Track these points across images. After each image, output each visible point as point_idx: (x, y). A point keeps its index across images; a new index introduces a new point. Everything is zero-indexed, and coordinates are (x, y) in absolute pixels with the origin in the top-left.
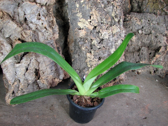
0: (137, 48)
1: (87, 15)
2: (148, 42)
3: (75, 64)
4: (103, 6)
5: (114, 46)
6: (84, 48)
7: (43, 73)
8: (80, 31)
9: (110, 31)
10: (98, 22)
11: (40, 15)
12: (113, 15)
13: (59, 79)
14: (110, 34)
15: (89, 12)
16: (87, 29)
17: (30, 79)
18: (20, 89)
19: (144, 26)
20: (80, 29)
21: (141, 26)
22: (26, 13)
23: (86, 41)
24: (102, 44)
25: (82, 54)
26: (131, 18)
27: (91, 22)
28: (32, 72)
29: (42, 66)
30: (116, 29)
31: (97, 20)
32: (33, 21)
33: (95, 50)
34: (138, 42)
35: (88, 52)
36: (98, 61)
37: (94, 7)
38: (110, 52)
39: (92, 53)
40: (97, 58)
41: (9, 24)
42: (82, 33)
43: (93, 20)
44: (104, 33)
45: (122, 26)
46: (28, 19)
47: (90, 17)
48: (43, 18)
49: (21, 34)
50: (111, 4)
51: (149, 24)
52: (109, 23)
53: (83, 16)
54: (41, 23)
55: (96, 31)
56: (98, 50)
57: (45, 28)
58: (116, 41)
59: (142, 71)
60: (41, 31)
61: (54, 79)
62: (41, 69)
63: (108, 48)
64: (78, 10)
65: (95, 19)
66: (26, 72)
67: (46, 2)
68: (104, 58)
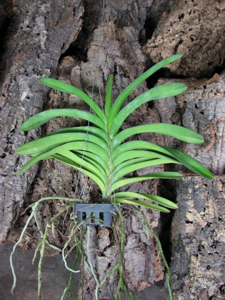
3: (174, 265)
6: (188, 249)
7: (128, 274)
8: (187, 224)
10: (214, 217)
13: (147, 282)
15: (204, 202)
16: (198, 225)
20: (188, 222)
23: (194, 240)
24: (215, 248)
25: (185, 254)
27: (204, 215)
29: (128, 265)
31: (213, 214)
33: (203, 255)
35: (193, 255)
36: (205, 271)
37: (212, 197)
39: (199, 258)
40: (205, 267)
42: (189, 229)
43: (207, 214)
44: (220, 234)
47: (205, 209)
53: (195, 205)
55: (209, 229)
56: (207, 256)
57: (142, 212)
60: (136, 216)
61: (141, 281)
62: (126, 268)
63: (223, 255)
64: (189, 196)
65: (211, 213)
66: (108, 268)
68: (214, 269)
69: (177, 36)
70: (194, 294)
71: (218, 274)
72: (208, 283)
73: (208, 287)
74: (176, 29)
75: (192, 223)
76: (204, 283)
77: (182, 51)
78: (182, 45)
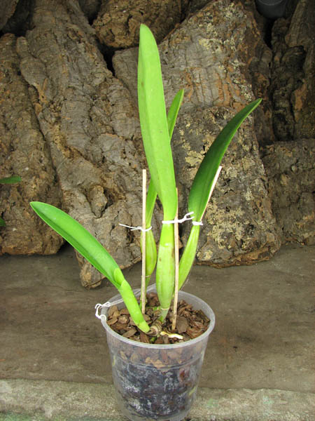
0: (295, 197)
1: (199, 144)
2: (311, 182)
4: (221, 128)
5: (248, 189)
8: (190, 169)
9: (239, 165)
11: (125, 153)
12: (240, 141)
14: (239, 170)
15: (201, 140)
17: (120, 239)
19: (299, 158)
20: (190, 167)
21: (295, 159)
22: (104, 150)
24: (228, 186)
26: (274, 149)
27: (205, 154)
29: (136, 220)
30: (248, 163)
32: (116, 161)
33: (218, 197)
34: (293, 185)
36: (225, 213)
37: (208, 131)
38: (244, 199)
39: (214, 201)
40: (224, 208)
41: (82, 164)
44: (229, 169)
45: (257, 157)
46: (107, 158)
47: (204, 147)
48: (130, 156)
49: (101, 177)
51: (308, 154)
53: (192, 147)
54: (128, 164)
56: (223, 197)
57: (135, 169)
58: (252, 181)
59: (311, 234)
60: (128, 175)
62: (135, 225)
63: (239, 191)
64: (183, 139)
66: (112, 229)
67: (132, 135)
68: (234, 208)
69: (124, 12)
70: (222, 244)
71: (240, 213)
72: (233, 226)
73: (235, 231)
74: (122, 6)
75: (194, 167)
76: (229, 227)
77: (134, 24)
78: (132, 19)
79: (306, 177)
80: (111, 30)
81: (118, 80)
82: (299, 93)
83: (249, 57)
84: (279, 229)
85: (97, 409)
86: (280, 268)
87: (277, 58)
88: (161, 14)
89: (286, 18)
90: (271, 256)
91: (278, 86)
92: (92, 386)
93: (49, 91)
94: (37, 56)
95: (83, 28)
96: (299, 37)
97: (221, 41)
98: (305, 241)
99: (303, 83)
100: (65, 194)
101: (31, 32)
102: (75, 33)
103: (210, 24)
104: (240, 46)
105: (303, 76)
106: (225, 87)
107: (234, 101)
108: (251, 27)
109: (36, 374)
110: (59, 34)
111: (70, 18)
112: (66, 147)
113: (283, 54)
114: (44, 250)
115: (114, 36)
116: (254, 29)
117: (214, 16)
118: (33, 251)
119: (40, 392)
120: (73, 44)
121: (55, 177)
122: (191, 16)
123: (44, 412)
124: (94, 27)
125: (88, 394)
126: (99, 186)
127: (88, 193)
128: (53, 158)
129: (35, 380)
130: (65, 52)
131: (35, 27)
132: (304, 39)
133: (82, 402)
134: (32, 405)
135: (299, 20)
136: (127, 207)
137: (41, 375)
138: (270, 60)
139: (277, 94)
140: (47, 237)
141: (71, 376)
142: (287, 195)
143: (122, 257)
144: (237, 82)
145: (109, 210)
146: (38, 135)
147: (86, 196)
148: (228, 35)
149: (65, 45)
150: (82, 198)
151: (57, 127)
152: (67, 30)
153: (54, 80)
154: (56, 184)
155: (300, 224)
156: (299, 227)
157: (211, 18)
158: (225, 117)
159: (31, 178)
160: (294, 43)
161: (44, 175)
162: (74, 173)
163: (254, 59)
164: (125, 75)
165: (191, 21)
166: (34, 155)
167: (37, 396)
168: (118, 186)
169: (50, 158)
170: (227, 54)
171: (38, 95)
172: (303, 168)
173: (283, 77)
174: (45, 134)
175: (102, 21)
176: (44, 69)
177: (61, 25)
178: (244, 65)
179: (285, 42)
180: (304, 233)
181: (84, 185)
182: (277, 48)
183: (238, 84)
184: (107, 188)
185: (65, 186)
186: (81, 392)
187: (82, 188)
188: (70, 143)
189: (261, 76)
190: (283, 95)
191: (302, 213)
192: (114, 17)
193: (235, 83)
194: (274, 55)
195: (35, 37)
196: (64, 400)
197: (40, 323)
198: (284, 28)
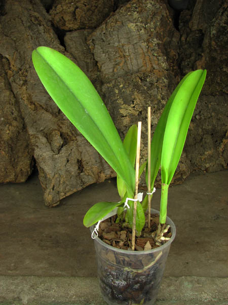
0: (199, 138)
1: (129, 100)
2: (210, 127)
4: (145, 88)
7: (87, 163)
9: (159, 115)
12: (159, 97)
13: (105, 174)
14: (159, 119)
15: (131, 96)
16: (132, 115)
17: (73, 170)
18: (61, 182)
19: (202, 110)
20: (123, 117)
27: (134, 107)
28: (73, 162)
31: (141, 104)
34: (198, 129)
37: (136, 90)
41: (43, 115)
42: (126, 121)
43: (136, 105)
44: (152, 118)
47: (133, 102)
49: (58, 125)
50: (155, 86)
51: (208, 106)
52: (156, 106)
53: (124, 102)
59: (211, 164)
61: (100, 173)
62: (84, 159)
64: (117, 96)
65: (138, 102)
66: (67, 163)
69: (73, 4)
75: (126, 116)
77: (79, 13)
78: (78, 9)
79: (207, 123)
80: (62, 17)
81: (69, 54)
82: (200, 63)
83: (164, 37)
84: (188, 162)
85: (61, 296)
86: (190, 190)
87: (183, 39)
88: (100, 6)
89: (189, 10)
90: (183, 180)
91: (184, 59)
92: (57, 279)
93: (18, 61)
94: (8, 35)
95: (43, 15)
96: (198, 23)
97: (144, 25)
98: (207, 170)
99: (202, 56)
100: (31, 137)
101: (4, 17)
102: (36, 19)
103: (136, 12)
104: (158, 29)
105: (203, 52)
106: (147, 58)
107: (154, 69)
108: (165, 15)
109: (14, 272)
110: (24, 19)
111: (33, 7)
112: (32, 103)
113: (187, 35)
114: (16, 179)
115: (65, 21)
116: (167, 17)
117: (139, 7)
118: (8, 180)
119: (17, 285)
120: (35, 27)
121: (23, 125)
122: (122, 7)
123: (21, 300)
124: (50, 15)
125: (54, 285)
126: (56, 131)
127: (48, 137)
128: (22, 110)
129: (13, 276)
130: (30, 33)
131: (6, 13)
132: (202, 24)
133: (50, 291)
134: (11, 295)
135: (198, 11)
136: (78, 146)
137: (17, 272)
138: (178, 39)
139: (183, 64)
140: (18, 169)
141: (40, 272)
142: (194, 136)
143: (75, 183)
144: (156, 55)
145: (64, 148)
146: (10, 94)
147: (47, 139)
148: (149, 21)
149: (29, 27)
150: (44, 140)
151: (24, 87)
152: (31, 16)
153: (22, 52)
154: (25, 130)
155: (203, 157)
156: (203, 159)
157: (136, 8)
158: (148, 80)
159: (6, 126)
160: (195, 27)
161: (15, 123)
162: (38, 122)
163: (167, 39)
164: (73, 50)
165: (122, 10)
166: (7, 109)
167: (15, 288)
168: (70, 131)
169: (19, 111)
170: (148, 35)
171: (9, 64)
172: (204, 116)
173: (188, 52)
174: (15, 93)
175: (56, 10)
176: (14, 45)
177: (26, 13)
178: (161, 42)
179: (189, 27)
180: (206, 164)
181: (45, 131)
182: (183, 31)
183: (156, 56)
184: (63, 133)
185: (31, 131)
186: (49, 284)
187: (44, 133)
188: (34, 99)
189: (172, 51)
190: (188, 65)
191: (204, 149)
192: (64, 8)
193: (154, 55)
194: (181, 36)
195: (6, 21)
196: (36, 290)
197: (15, 233)
198: (188, 17)
